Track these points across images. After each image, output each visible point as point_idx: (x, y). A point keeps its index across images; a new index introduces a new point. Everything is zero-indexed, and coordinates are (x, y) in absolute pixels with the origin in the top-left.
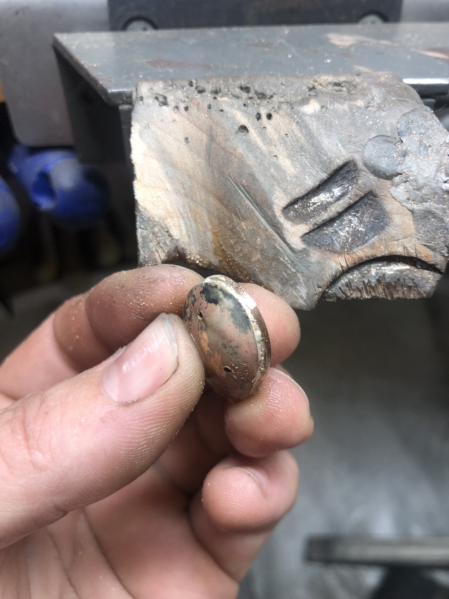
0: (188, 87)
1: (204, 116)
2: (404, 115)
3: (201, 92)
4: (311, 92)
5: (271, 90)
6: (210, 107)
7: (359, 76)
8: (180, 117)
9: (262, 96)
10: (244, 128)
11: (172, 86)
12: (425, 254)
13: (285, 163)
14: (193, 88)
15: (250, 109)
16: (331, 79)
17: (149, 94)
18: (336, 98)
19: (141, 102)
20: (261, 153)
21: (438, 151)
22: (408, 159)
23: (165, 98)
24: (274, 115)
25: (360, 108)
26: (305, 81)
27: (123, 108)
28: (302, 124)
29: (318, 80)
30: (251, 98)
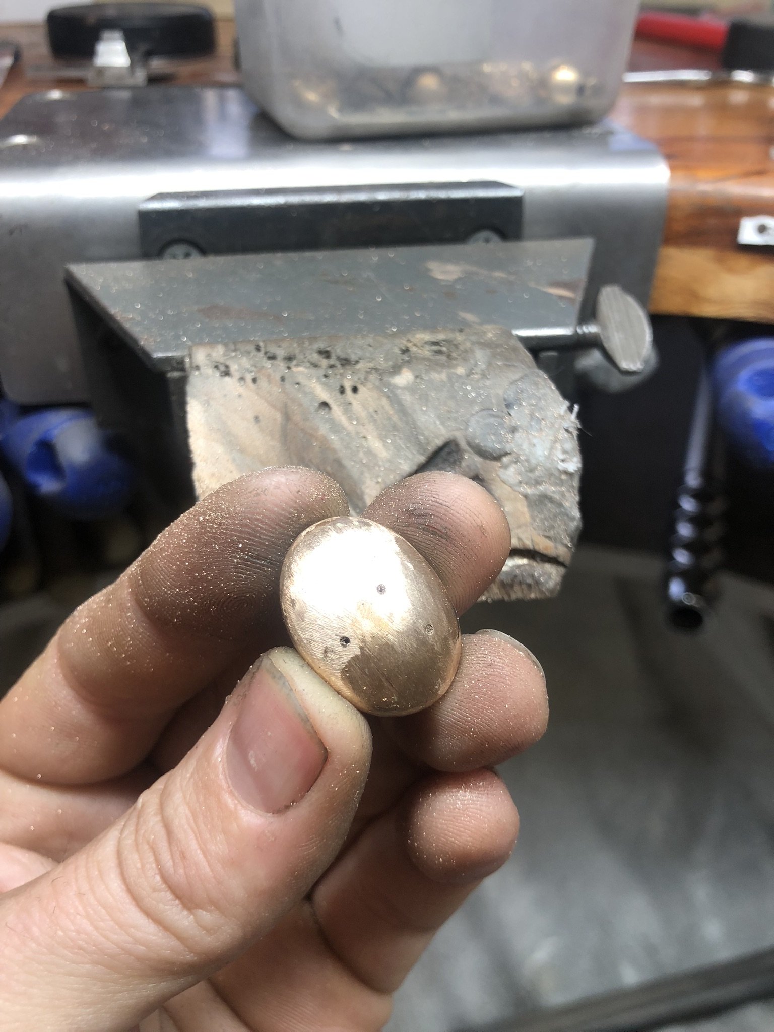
0: (254, 353)
1: (276, 390)
2: (512, 383)
3: (272, 358)
4: (404, 356)
5: (356, 354)
6: (283, 379)
7: (462, 333)
8: (247, 391)
9: (346, 362)
10: (325, 405)
11: (235, 350)
12: (544, 545)
13: (375, 444)
14: (261, 354)
15: (331, 382)
16: (427, 337)
17: (207, 362)
18: (433, 365)
19: (197, 373)
20: (348, 434)
21: (553, 425)
22: (517, 435)
23: (227, 367)
24: (362, 389)
25: (460, 377)
26: (397, 341)
27: (172, 376)
28: (393, 398)
29: (412, 340)
30: (332, 367)
